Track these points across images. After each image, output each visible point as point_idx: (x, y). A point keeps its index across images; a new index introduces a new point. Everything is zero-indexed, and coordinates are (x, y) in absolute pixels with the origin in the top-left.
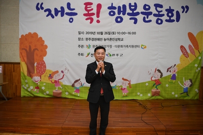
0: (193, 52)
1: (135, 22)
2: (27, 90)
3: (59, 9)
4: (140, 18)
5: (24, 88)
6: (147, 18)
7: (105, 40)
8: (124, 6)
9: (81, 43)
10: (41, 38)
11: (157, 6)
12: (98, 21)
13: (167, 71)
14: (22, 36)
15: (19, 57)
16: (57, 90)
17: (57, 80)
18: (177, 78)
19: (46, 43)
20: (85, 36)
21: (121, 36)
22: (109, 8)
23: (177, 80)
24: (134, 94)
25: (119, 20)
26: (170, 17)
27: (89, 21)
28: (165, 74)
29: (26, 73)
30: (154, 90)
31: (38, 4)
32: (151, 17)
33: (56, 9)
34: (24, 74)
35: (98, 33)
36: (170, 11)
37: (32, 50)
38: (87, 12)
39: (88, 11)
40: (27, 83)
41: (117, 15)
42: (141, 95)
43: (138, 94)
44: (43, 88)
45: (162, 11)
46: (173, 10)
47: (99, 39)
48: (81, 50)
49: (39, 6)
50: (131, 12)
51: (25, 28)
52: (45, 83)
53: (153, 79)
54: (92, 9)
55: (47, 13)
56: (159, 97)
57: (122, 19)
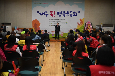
0: (81, 24)
1: (65, 16)
7: (56, 21)
8: (61, 12)
9: (50, 22)
10: (38, 21)
11: (70, 11)
12: (54, 16)
14: (33, 20)
15: (32, 26)
17: (43, 32)
19: (40, 22)
20: (51, 20)
21: (61, 20)
24: (64, 36)
25: (60, 16)
27: (52, 16)
31: (37, 11)
32: (69, 15)
33: (42, 13)
35: (54, 19)
37: (36, 24)
38: (51, 14)
41: (59, 14)
45: (72, 13)
46: (75, 13)
47: (54, 21)
48: (50, 24)
50: (63, 13)
51: (34, 18)
54: (53, 13)
55: (40, 14)
57: (61, 15)
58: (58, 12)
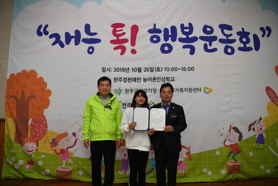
1: (192, 52)
2: (12, 167)
3: (73, 34)
4: (199, 45)
5: (8, 163)
6: (210, 45)
7: (145, 80)
8: (174, 29)
10: (41, 79)
11: (223, 27)
12: (134, 52)
13: (249, 130)
14: (12, 75)
15: (3, 111)
16: (64, 166)
17: (64, 148)
18: (265, 140)
19: (49, 87)
20: (112, 75)
22: (150, 31)
23: (266, 144)
24: (198, 172)
26: (245, 43)
27: (120, 51)
28: (247, 135)
29: (13, 137)
30: (231, 163)
31: (41, 26)
32: (215, 44)
33: (67, 35)
34: (9, 138)
35: (134, 70)
36: (243, 34)
37: (26, 98)
38: (116, 38)
39: (118, 36)
40: (13, 155)
41: (162, 41)
42: (210, 173)
43: (205, 170)
44: (41, 163)
45: (231, 35)
46: (249, 33)
47: (135, 80)
49: (42, 30)
50: (185, 37)
51: (17, 64)
52: (45, 154)
53: (228, 143)
54: (124, 34)
55: (54, 39)
56: (240, 176)
57: (171, 48)
58: (154, 30)
